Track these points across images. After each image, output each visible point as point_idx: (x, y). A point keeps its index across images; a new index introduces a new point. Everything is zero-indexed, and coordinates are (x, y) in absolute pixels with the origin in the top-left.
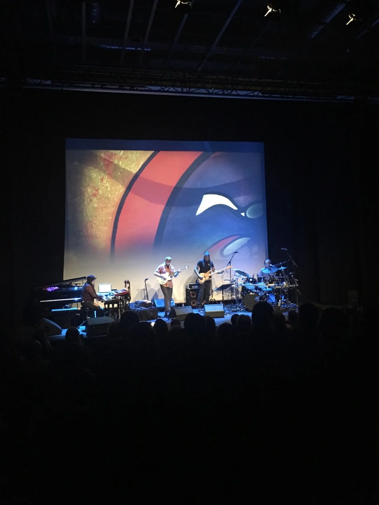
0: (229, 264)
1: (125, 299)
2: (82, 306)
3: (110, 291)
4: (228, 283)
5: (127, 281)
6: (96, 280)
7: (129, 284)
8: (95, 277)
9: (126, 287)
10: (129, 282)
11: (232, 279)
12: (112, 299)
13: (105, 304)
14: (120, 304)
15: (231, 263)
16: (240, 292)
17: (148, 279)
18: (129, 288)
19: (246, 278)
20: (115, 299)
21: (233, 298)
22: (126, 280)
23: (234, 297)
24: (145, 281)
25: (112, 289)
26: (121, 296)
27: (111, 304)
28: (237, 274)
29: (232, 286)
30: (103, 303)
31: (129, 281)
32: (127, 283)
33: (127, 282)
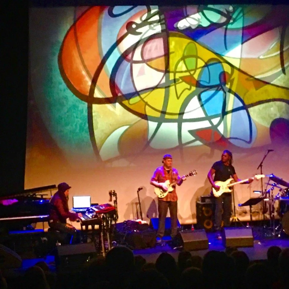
0: (260, 167)
1: (110, 218)
2: (50, 227)
3: (88, 205)
4: (258, 195)
5: (113, 191)
6: (70, 190)
7: (115, 197)
8: (70, 186)
9: (111, 200)
10: (116, 194)
11: (264, 191)
12: (92, 218)
13: (82, 225)
14: (102, 225)
15: (262, 167)
16: (276, 210)
17: (142, 189)
18: (115, 202)
19: (286, 189)
20: (96, 218)
21: (266, 217)
22: (111, 191)
23: (268, 216)
24: (138, 192)
25: (92, 203)
26: (104, 214)
27: (90, 225)
28: (272, 182)
29: (265, 200)
30: (79, 224)
31: (116, 192)
32: (113, 196)
33: (112, 194)
